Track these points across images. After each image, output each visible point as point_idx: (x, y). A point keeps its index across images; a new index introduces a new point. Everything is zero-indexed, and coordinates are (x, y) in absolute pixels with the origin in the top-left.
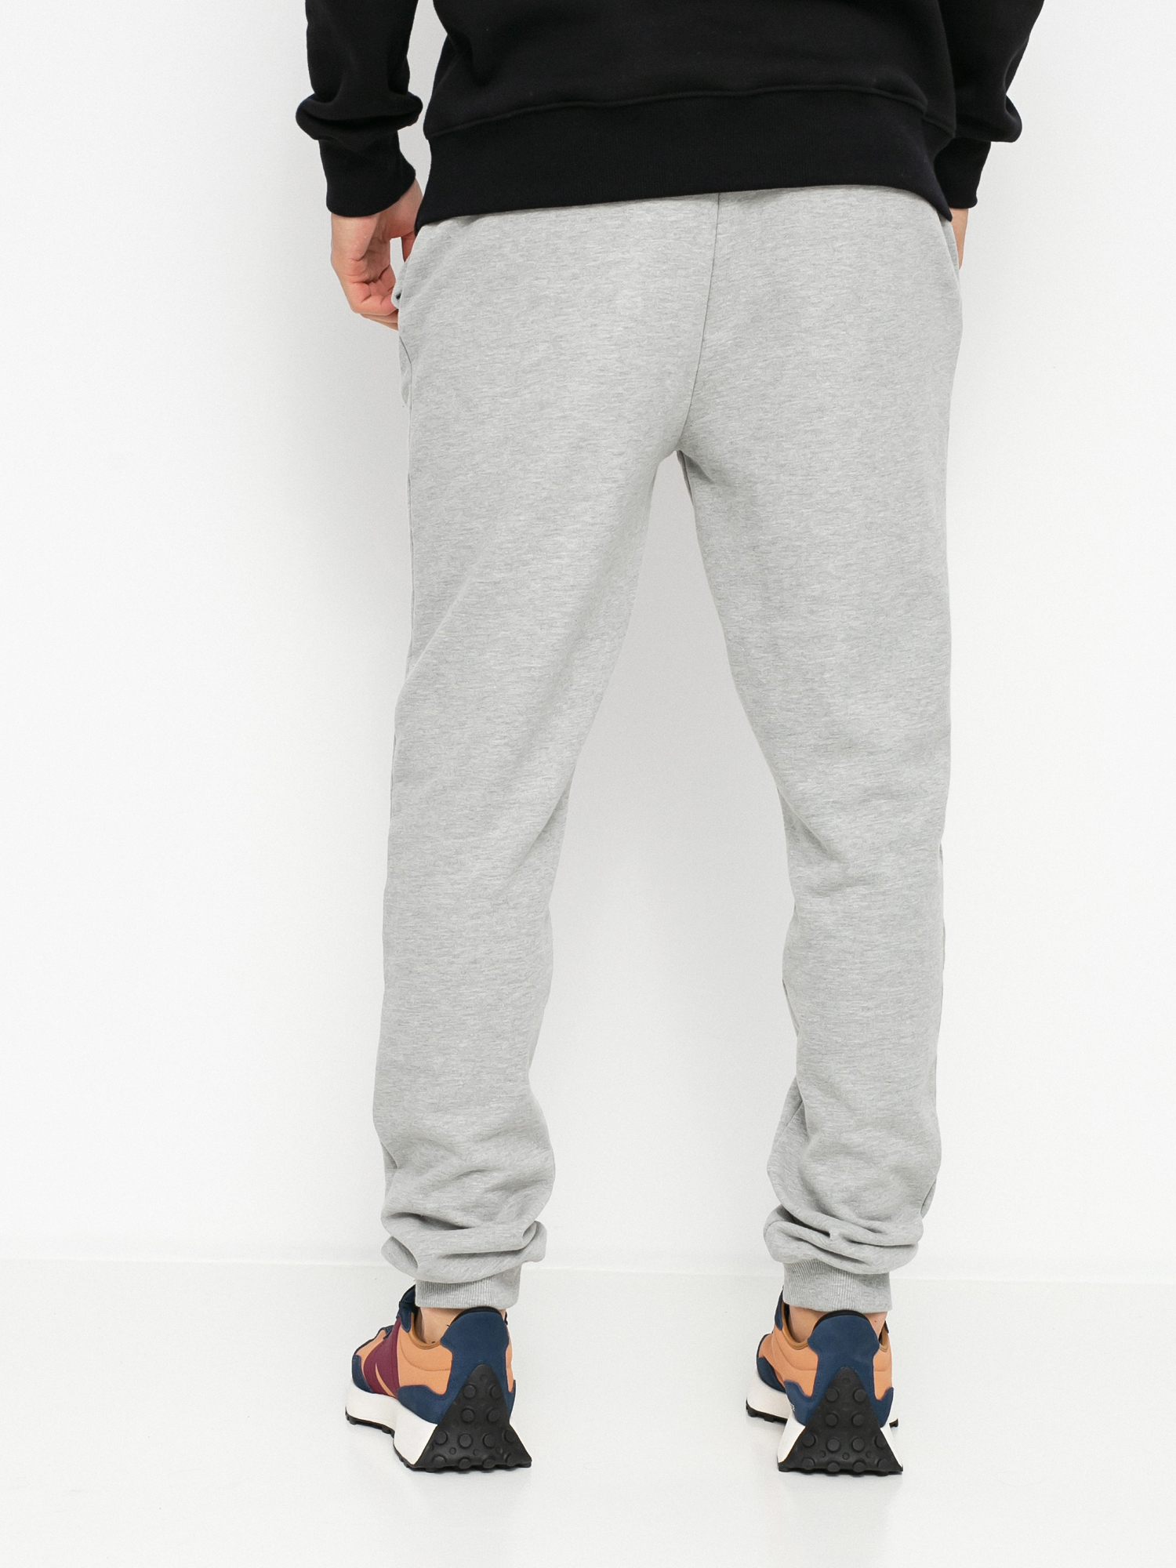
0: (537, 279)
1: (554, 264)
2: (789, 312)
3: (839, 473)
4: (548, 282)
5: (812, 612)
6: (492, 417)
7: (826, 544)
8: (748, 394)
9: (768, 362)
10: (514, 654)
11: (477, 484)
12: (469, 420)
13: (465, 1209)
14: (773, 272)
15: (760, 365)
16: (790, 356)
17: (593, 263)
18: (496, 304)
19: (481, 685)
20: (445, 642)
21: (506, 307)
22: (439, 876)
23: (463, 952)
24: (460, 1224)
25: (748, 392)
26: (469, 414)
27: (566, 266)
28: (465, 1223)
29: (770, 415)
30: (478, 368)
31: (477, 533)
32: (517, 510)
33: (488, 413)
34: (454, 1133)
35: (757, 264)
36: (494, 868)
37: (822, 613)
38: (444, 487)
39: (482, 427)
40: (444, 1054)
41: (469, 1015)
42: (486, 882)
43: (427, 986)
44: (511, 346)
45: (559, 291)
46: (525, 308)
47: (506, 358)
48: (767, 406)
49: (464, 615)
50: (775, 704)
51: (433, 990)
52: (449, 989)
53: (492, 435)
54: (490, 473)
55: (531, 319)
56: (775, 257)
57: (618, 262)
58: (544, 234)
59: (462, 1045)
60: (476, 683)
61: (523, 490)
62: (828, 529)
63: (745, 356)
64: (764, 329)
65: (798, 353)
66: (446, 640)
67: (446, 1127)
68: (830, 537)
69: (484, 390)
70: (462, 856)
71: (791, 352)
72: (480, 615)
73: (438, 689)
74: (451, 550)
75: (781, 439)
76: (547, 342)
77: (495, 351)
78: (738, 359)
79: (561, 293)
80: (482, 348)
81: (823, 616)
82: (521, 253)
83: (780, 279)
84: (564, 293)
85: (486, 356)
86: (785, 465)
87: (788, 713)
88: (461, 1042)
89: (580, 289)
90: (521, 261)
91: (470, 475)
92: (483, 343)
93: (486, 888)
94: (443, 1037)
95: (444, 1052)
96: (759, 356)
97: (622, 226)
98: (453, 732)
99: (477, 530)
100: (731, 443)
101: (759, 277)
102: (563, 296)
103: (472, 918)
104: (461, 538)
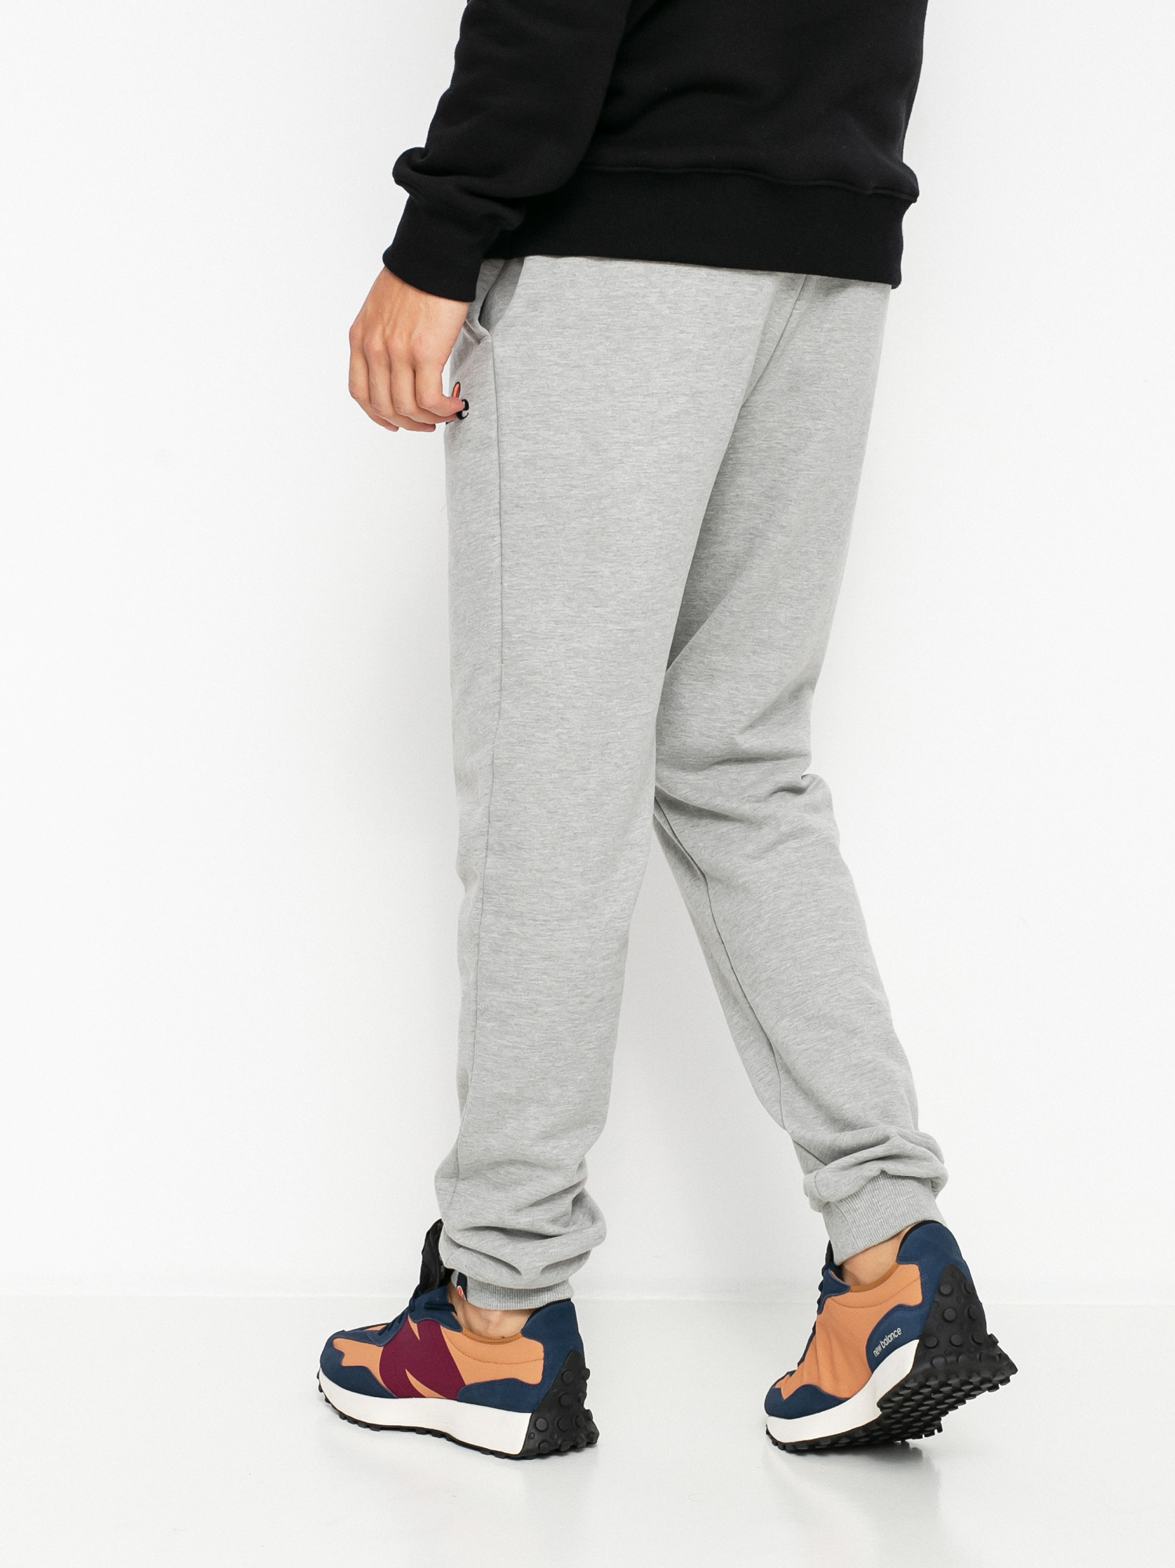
0: (682, 332)
1: (700, 321)
2: (829, 390)
3: (814, 536)
4: (693, 338)
5: (754, 652)
6: (623, 463)
7: (783, 595)
8: (766, 454)
9: (794, 430)
10: (635, 700)
11: (603, 528)
12: (596, 464)
13: (554, 1221)
14: (824, 351)
15: (785, 430)
16: (819, 430)
17: (731, 325)
18: (635, 352)
19: (604, 731)
20: (575, 687)
21: (645, 356)
22: (576, 921)
23: (593, 992)
24: (552, 1234)
25: (765, 452)
26: (597, 457)
27: (710, 323)
28: (556, 1233)
29: (785, 478)
30: (609, 413)
31: (602, 577)
32: (657, 560)
33: (618, 458)
34: (563, 1157)
35: (810, 340)
36: (622, 910)
37: (764, 656)
38: (560, 527)
39: (611, 471)
40: (561, 1086)
41: (590, 1049)
42: (617, 925)
43: (554, 1024)
44: (649, 395)
45: (702, 347)
46: (667, 360)
47: (642, 407)
48: (785, 470)
49: (598, 661)
50: (695, 729)
51: (560, 1029)
52: (576, 1027)
53: (623, 481)
54: (620, 519)
55: (672, 371)
56: (829, 338)
57: (750, 328)
58: (694, 290)
59: (580, 1078)
60: (601, 729)
61: (663, 540)
62: (789, 583)
63: (771, 420)
64: (797, 400)
65: (827, 429)
66: (577, 684)
67: (555, 1152)
68: (789, 590)
69: (616, 435)
70: (596, 901)
71: (821, 426)
72: (615, 662)
73: (562, 733)
74: (567, 591)
75: (789, 503)
76: (687, 395)
77: (631, 398)
78: (763, 421)
79: (704, 350)
80: (616, 394)
81: (765, 658)
82: (669, 305)
83: (828, 359)
84: (706, 350)
85: (620, 402)
86: (785, 527)
87: (709, 739)
88: (580, 1075)
89: (719, 348)
90: (668, 312)
91: (597, 518)
92: (617, 389)
93: (617, 930)
94: (563, 1071)
95: (562, 1084)
96: (786, 423)
97: (756, 293)
98: (576, 777)
99: (600, 574)
100: (737, 495)
101: (809, 352)
102: (705, 352)
103: (604, 959)
104: (582, 580)
